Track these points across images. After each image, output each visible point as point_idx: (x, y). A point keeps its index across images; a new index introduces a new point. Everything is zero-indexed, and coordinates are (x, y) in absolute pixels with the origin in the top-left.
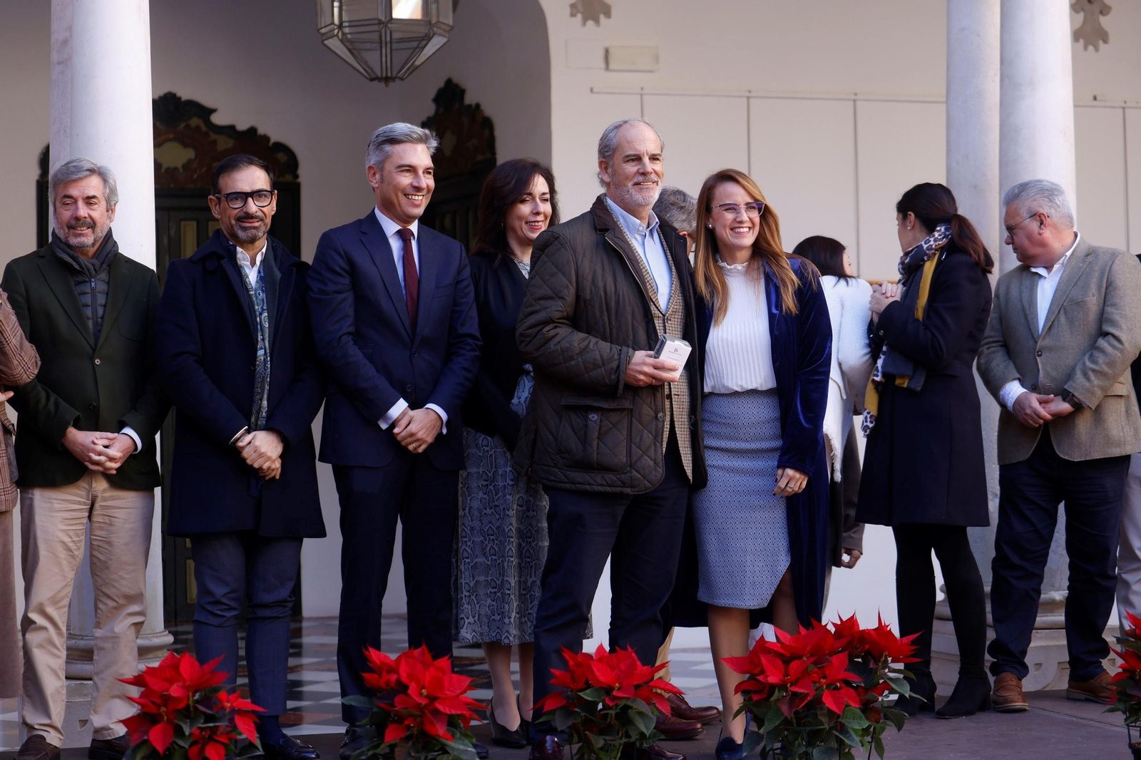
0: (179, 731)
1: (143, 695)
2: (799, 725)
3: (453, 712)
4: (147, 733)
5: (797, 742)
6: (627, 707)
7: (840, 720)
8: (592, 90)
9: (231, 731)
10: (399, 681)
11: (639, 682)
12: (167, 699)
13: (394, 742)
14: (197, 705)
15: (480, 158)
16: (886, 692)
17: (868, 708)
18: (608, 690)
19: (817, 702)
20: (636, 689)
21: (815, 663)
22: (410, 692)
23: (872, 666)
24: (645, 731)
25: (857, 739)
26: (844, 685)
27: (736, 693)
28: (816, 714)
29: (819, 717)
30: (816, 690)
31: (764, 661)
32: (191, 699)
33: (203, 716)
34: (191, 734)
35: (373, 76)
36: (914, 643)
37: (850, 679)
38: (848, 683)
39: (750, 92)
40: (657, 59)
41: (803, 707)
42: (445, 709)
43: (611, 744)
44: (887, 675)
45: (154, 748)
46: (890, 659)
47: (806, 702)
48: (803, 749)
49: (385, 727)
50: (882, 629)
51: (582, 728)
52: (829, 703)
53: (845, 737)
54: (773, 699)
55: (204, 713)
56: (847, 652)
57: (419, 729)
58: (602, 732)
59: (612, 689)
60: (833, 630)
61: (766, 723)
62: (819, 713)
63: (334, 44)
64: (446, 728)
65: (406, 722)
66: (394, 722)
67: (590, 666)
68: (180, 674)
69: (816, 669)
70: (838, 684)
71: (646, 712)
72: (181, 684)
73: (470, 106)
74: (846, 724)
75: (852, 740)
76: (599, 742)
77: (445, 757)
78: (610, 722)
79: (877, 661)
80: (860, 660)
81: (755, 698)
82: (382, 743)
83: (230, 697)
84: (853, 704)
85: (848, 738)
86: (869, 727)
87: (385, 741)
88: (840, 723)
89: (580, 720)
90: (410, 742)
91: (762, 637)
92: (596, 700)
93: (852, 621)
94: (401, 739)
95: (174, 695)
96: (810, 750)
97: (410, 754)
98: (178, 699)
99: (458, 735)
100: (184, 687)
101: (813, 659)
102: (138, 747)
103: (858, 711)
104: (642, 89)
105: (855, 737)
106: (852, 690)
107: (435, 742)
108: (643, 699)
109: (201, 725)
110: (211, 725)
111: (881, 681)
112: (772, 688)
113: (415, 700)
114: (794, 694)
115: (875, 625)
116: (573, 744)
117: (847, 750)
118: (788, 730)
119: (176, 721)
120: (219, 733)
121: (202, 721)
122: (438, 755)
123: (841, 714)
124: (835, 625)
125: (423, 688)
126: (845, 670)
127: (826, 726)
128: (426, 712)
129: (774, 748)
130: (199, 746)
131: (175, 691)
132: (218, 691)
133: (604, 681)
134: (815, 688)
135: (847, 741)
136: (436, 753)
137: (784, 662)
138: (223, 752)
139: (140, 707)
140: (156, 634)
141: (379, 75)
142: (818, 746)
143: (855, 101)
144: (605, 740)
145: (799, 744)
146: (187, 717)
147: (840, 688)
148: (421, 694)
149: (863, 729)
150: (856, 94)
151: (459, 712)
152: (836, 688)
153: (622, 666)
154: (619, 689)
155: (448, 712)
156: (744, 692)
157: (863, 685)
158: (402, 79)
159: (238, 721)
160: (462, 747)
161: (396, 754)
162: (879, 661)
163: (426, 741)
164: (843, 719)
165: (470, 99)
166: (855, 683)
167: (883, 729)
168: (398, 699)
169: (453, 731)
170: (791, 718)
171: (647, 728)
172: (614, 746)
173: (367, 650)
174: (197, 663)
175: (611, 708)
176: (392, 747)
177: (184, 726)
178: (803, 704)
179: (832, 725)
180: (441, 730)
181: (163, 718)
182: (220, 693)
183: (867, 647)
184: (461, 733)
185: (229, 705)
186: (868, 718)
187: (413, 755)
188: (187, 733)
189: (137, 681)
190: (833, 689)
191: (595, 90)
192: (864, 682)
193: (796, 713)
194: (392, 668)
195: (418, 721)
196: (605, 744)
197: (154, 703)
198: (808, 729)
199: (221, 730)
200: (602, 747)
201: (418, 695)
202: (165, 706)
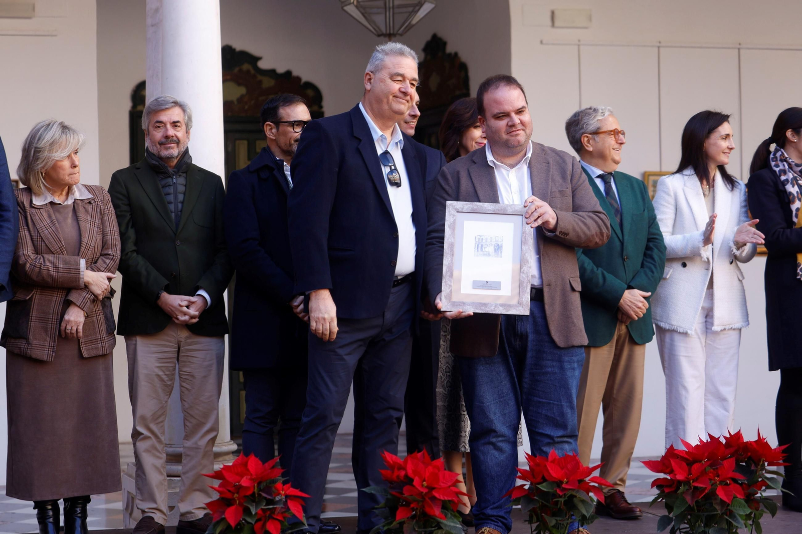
0: (247, 511)
1: (220, 486)
2: (699, 511)
3: (446, 498)
4: (223, 513)
5: (697, 524)
6: (572, 496)
7: (730, 508)
8: (541, 42)
9: (285, 512)
10: (406, 476)
11: (581, 478)
12: (239, 488)
13: (403, 520)
14: (260, 492)
15: (458, 93)
16: (764, 488)
17: (750, 500)
18: (559, 484)
19: (712, 495)
20: (579, 483)
21: (711, 466)
22: (414, 483)
23: (753, 468)
24: (586, 514)
25: (743, 522)
26: (732, 482)
27: (652, 487)
28: (711, 504)
29: (714, 505)
30: (712, 485)
31: (672, 463)
32: (256, 488)
33: (265, 501)
34: (256, 514)
35: (380, 33)
36: (784, 451)
37: (737, 478)
38: (735, 480)
39: (660, 42)
40: (590, 19)
41: (702, 497)
42: (440, 497)
43: (560, 523)
44: (764, 476)
45: (229, 524)
46: (766, 464)
47: (704, 494)
48: (702, 529)
49: (397, 509)
50: (761, 442)
51: (539, 512)
52: (721, 495)
53: (733, 520)
54: (679, 492)
55: (265, 498)
56: (734, 458)
57: (421, 510)
58: (554, 515)
59: (562, 482)
60: (724, 441)
61: (674, 509)
62: (714, 502)
63: (351, 9)
64: (440, 510)
65: (412, 506)
66: (402, 505)
67: (546, 466)
68: (248, 470)
69: (712, 470)
70: (728, 481)
71: (587, 500)
72: (249, 477)
73: (450, 54)
74: (734, 511)
75: (738, 522)
76: (552, 522)
77: (440, 531)
78: (560, 507)
79: (757, 465)
80: (744, 464)
81: (667, 490)
82: (395, 520)
83: (284, 487)
84: (738, 496)
85: (735, 521)
86: (751, 513)
87: (397, 520)
88: (730, 510)
89: (538, 505)
90: (415, 521)
91: (672, 446)
92: (550, 490)
93: (738, 435)
94: (408, 518)
95: (243, 485)
96: (707, 529)
97: (415, 529)
98: (246, 488)
99: (449, 515)
100: (251, 479)
101: (709, 462)
102: (218, 523)
103: (743, 502)
104: (579, 41)
105: (740, 520)
106: (739, 486)
107: (432, 520)
108: (584, 491)
109: (263, 507)
110: (271, 507)
111: (760, 480)
112: (679, 483)
113: (419, 491)
114: (696, 488)
115: (756, 438)
116: (533, 523)
117: (734, 530)
118: (691, 515)
119: (245, 504)
120: (276, 513)
121: (264, 504)
122: (435, 530)
123: (731, 504)
124: (725, 438)
125: (424, 481)
126: (733, 471)
127: (719, 512)
128: (427, 499)
129: (680, 528)
130: (262, 522)
131: (244, 482)
132: (276, 483)
133: (556, 477)
134: (711, 484)
135: (734, 523)
136: (433, 529)
137: (688, 465)
138: (279, 527)
139: (219, 494)
140: (224, 443)
141: (384, 32)
142: (713, 527)
143: (739, 49)
144: (557, 520)
145: (699, 525)
146: (254, 501)
147: (730, 484)
148: (423, 485)
149: (746, 515)
150: (740, 44)
151: (450, 499)
152: (727, 484)
153: (569, 466)
154: (567, 483)
155: (442, 498)
156: (659, 487)
157: (746, 482)
158: (401, 35)
159: (290, 504)
160: (452, 524)
161: (404, 529)
162: (759, 465)
163: (426, 521)
164: (731, 507)
165: (450, 49)
166: (740, 480)
167: (761, 515)
168: (406, 489)
169: (445, 513)
170: (693, 506)
171: (587, 511)
172: (563, 524)
173: (384, 453)
174: (260, 462)
175: (561, 497)
176: (401, 524)
177: (251, 508)
178: (702, 496)
179: (723, 511)
180: (437, 511)
181: (236, 502)
182: (277, 484)
183: (749, 454)
184: (451, 514)
185: (284, 492)
186: (750, 507)
187: (417, 529)
188: (253, 513)
189: (217, 475)
190: (725, 485)
191: (544, 42)
192: (747, 480)
193: (697, 502)
194: (401, 467)
195: (420, 505)
196: (556, 524)
197: (229, 491)
198: (706, 514)
199: (278, 511)
200: (554, 525)
201: (421, 486)
202: (237, 493)
